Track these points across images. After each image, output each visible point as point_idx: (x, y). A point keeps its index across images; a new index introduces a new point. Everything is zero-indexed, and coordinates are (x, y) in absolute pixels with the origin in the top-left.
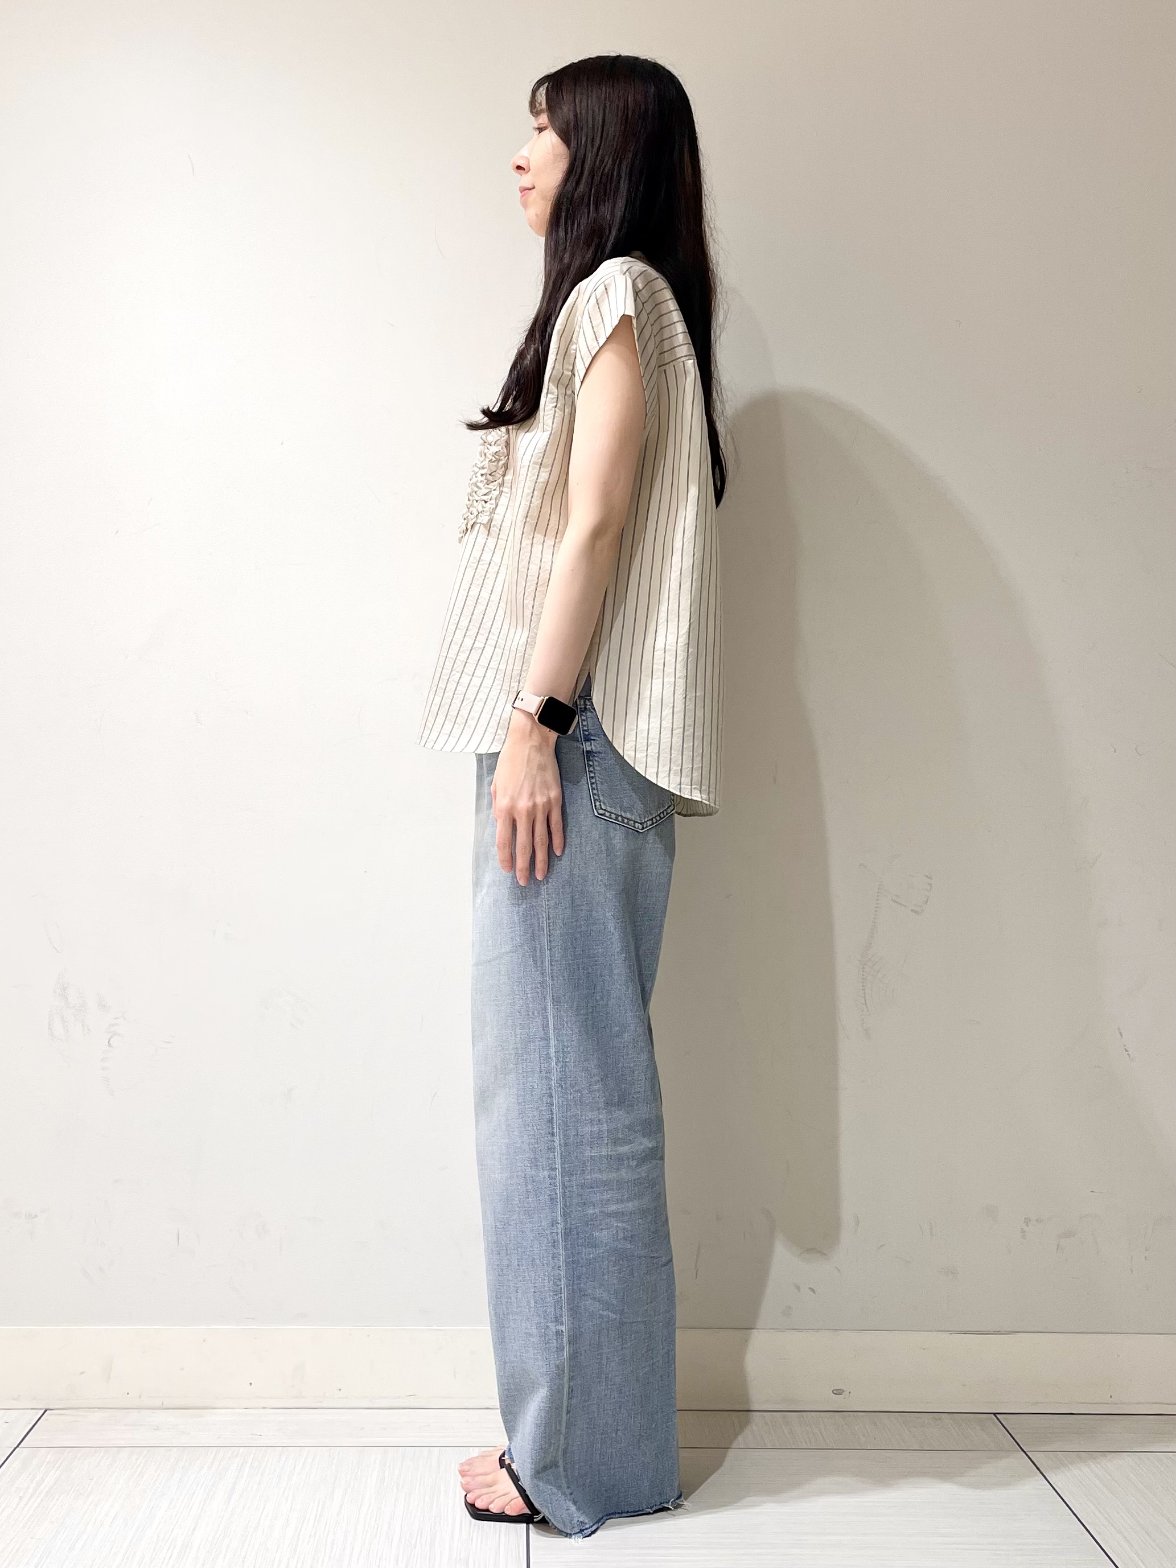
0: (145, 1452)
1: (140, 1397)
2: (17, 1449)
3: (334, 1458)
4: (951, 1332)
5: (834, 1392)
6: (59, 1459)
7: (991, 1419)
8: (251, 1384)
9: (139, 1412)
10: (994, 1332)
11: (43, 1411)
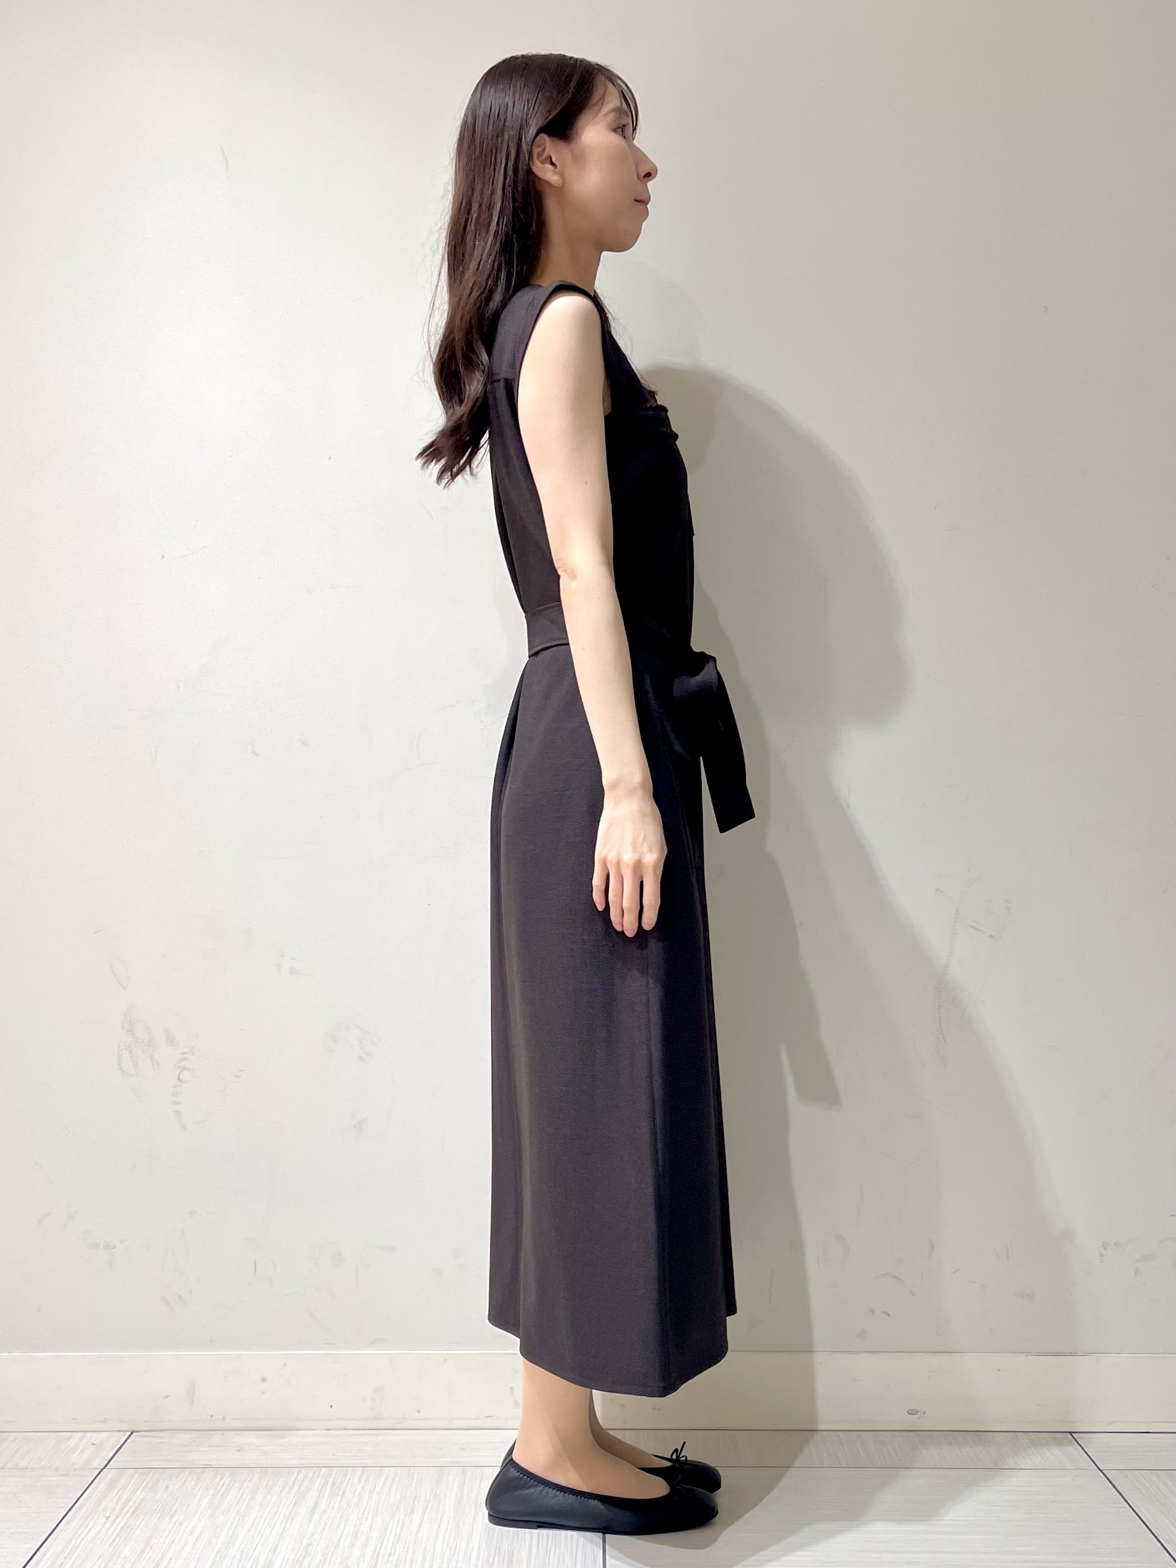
0: (227, 1474)
1: (224, 1419)
2: (105, 1470)
3: (414, 1478)
4: (1027, 1353)
5: (910, 1412)
6: (145, 1479)
7: (1068, 1438)
8: (331, 1406)
9: (223, 1434)
10: (1071, 1353)
11: (129, 1433)
